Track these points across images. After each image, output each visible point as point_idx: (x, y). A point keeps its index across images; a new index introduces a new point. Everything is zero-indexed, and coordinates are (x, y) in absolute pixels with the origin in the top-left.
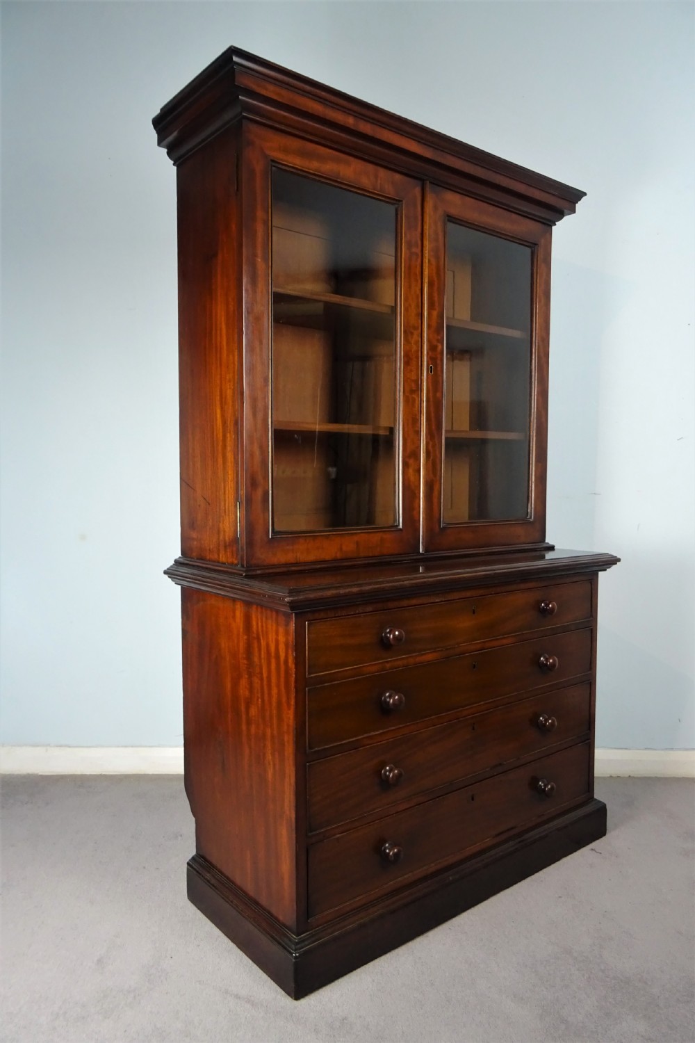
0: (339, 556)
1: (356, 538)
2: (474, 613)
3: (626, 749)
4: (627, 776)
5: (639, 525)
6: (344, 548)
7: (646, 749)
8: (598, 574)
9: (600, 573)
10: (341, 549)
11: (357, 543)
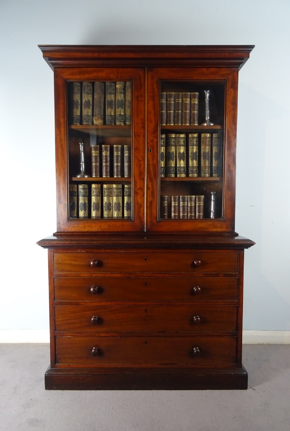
0: (100, 230)
1: (108, 223)
2: (146, 259)
3: (267, 330)
4: (261, 343)
5: (273, 222)
6: (102, 227)
7: (276, 330)
8: (244, 250)
9: (246, 250)
10: (101, 227)
11: (109, 225)
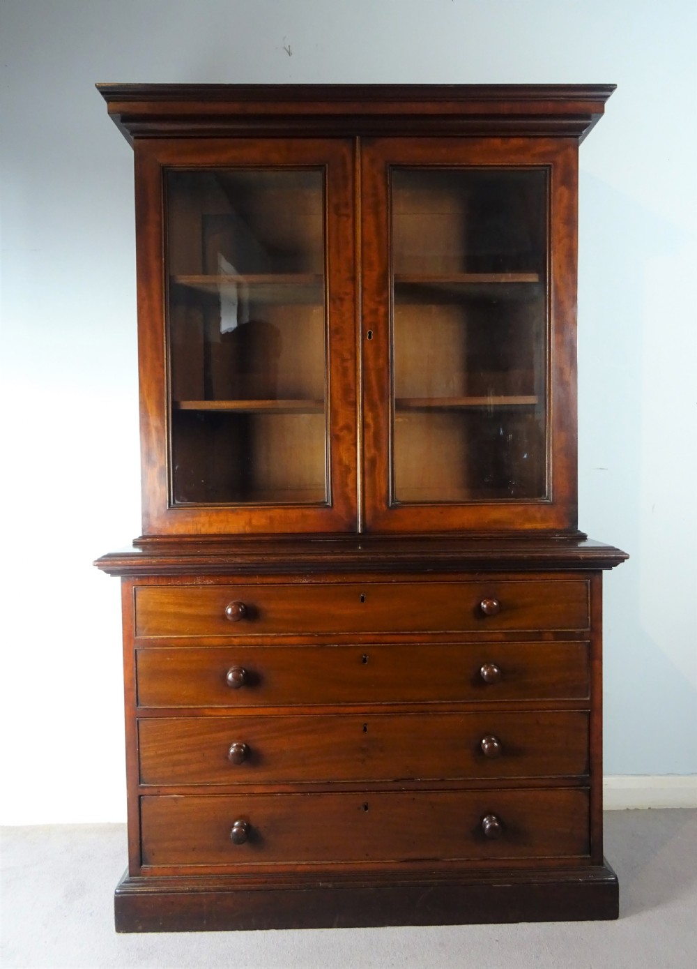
0: (248, 529)
1: (269, 513)
2: (363, 600)
3: (645, 775)
4: (647, 808)
5: (654, 506)
6: (254, 522)
7: (667, 774)
8: (601, 572)
9: (605, 573)
10: (250, 522)
11: (271, 519)
